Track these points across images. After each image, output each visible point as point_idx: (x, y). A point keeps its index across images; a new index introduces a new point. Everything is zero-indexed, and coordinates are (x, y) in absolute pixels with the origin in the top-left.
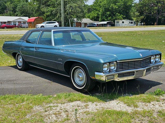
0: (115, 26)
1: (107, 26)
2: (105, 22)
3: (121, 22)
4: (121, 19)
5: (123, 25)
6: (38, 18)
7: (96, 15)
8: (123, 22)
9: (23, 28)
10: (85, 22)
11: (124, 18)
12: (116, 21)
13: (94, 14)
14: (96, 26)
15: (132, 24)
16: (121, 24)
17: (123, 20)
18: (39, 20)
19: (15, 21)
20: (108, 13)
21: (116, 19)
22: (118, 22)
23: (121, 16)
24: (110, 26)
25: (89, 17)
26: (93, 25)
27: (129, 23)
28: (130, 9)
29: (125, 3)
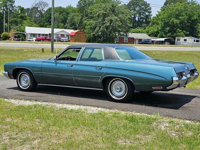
0: (175, 45)
1: (165, 44)
2: (163, 39)
3: (182, 39)
4: (182, 37)
5: (186, 44)
6: (80, 31)
7: (156, 30)
8: (185, 40)
9: (62, 41)
10: (140, 38)
11: (186, 36)
12: (176, 38)
13: (154, 29)
14: (150, 44)
15: (197, 43)
16: (182, 42)
17: (186, 38)
18: (80, 34)
19: (58, 33)
20: (168, 28)
21: (177, 36)
22: (178, 40)
23: (184, 33)
24: (168, 43)
25: (147, 32)
26: (147, 41)
27: (194, 41)
28: (196, 24)
29: (190, 17)
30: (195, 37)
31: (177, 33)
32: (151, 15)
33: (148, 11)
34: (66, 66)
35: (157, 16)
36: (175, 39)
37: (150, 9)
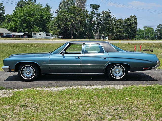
0: (32, 38)
1: (24, 37)
2: (22, 34)
3: (37, 34)
4: (38, 32)
5: (40, 37)
7: (14, 26)
8: (40, 35)
10: (1, 32)
11: (41, 31)
13: (12, 25)
14: (12, 37)
15: (49, 37)
16: (37, 36)
17: (40, 33)
20: (25, 25)
21: (33, 31)
22: (35, 34)
23: (38, 28)
24: (27, 37)
25: (6, 28)
26: (9, 35)
27: (46, 36)
28: (46, 22)
29: (42, 16)
30: (47, 32)
31: (33, 28)
32: (5, 13)
33: (2, 10)
34: (74, 58)
35: (13, 14)
36: (32, 34)
37: (3, 8)
